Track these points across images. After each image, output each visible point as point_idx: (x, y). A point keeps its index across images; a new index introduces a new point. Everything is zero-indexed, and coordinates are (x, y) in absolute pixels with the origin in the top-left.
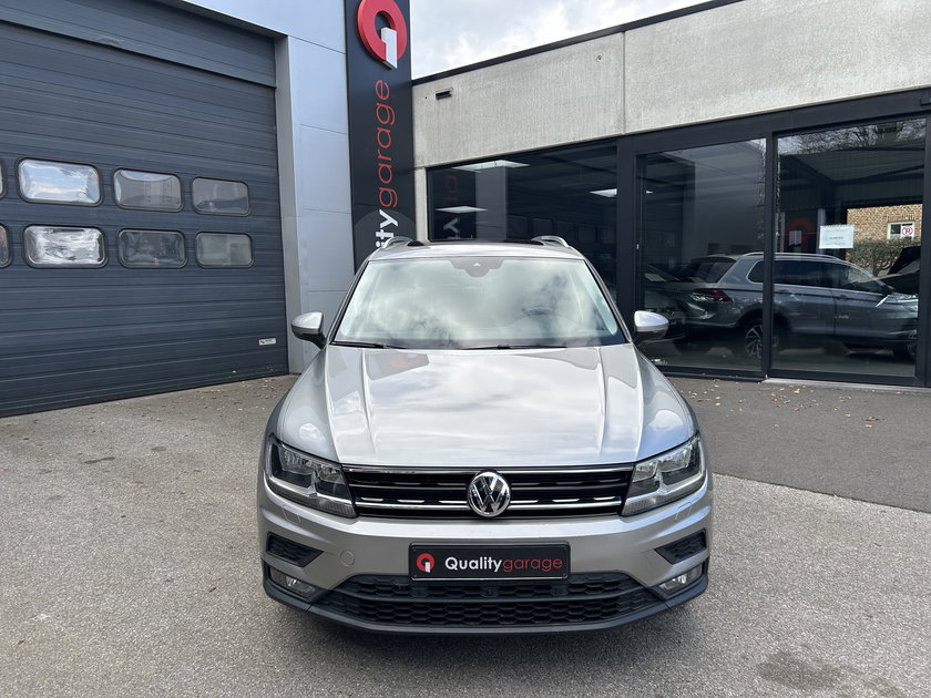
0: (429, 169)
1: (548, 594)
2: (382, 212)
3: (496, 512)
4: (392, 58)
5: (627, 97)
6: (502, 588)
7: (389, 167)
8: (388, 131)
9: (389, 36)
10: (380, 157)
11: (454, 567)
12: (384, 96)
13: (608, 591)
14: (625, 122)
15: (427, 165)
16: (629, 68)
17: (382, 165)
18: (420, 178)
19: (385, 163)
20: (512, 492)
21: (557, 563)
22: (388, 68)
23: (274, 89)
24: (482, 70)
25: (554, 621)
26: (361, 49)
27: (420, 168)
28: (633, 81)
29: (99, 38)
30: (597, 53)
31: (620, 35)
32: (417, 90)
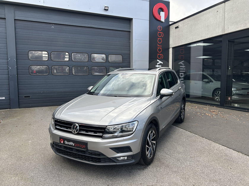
0: (173, 48)
1: (85, 153)
2: (158, 60)
3: (76, 133)
4: (163, 19)
5: (225, 22)
6: (76, 150)
7: (161, 48)
8: (161, 39)
9: (162, 14)
10: (158, 46)
11: (66, 143)
12: (160, 30)
13: (98, 156)
14: (224, 30)
15: (172, 47)
16: (226, 13)
17: (159, 48)
18: (171, 50)
19: (159, 47)
20: (79, 129)
21: (84, 146)
22: (162, 22)
23: (130, 32)
24: (186, 20)
25: (87, 160)
26: (153, 18)
27: (171, 48)
28: (227, 17)
29: (89, 26)
30: (217, 10)
31: (224, 4)
32: (171, 27)
